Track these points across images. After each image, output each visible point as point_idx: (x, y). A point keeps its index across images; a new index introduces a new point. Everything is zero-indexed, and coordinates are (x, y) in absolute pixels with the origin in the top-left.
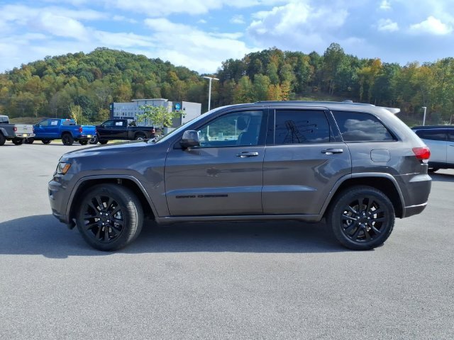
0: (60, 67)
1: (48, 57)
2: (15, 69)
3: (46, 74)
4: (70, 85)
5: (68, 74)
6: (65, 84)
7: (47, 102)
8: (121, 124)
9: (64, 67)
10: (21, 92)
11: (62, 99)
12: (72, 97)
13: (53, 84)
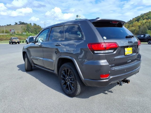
0: (145, 17)
1: (142, 14)
2: (131, 20)
3: (140, 20)
4: (148, 23)
5: (148, 19)
6: (146, 23)
7: (139, 30)
8: (143, 36)
9: (147, 17)
10: (131, 27)
11: (144, 28)
12: (148, 27)
13: (142, 23)
